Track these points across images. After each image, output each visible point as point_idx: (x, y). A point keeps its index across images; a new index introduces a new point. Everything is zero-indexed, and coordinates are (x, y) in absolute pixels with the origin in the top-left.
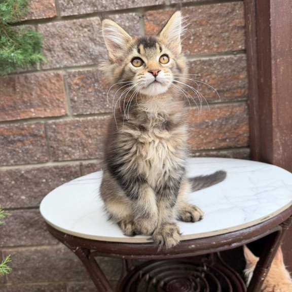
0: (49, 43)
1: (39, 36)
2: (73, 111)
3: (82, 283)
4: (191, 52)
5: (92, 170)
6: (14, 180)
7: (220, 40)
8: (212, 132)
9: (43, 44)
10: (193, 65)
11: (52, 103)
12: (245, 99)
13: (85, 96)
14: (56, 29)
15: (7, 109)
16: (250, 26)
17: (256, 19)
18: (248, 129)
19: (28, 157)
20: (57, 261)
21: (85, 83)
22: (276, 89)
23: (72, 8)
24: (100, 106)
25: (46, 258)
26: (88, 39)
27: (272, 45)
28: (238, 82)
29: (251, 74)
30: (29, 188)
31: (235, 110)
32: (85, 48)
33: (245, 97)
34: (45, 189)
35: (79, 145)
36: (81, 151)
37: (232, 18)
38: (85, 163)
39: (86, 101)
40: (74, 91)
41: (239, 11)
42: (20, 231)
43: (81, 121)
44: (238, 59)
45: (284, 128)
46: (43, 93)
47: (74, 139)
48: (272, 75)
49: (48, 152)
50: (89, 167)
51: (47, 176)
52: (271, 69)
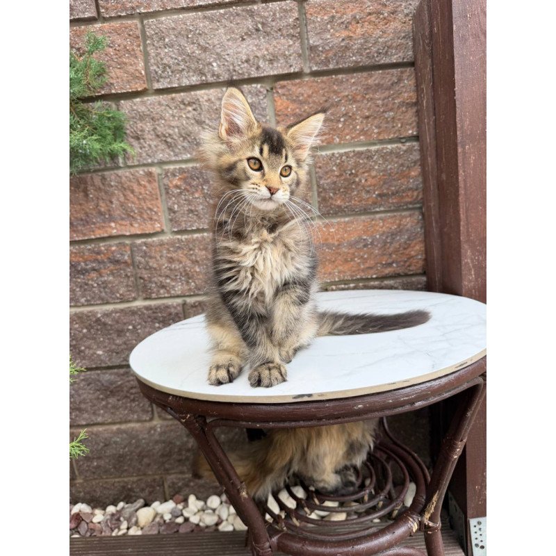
0: (137, 127)
1: (122, 118)
2: (172, 225)
3: (186, 476)
4: (341, 140)
5: (201, 311)
6: (87, 328)
7: (381, 123)
8: (372, 253)
9: (128, 129)
10: (344, 158)
11: (141, 214)
12: (418, 205)
13: (189, 204)
14: (147, 108)
15: (75, 223)
16: (425, 102)
17: (434, 91)
18: (423, 249)
19: (106, 293)
21: (190, 184)
22: (465, 188)
23: (169, 76)
25: (134, 441)
26: (193, 121)
27: (459, 126)
28: (408, 182)
29: (426, 169)
30: (108, 339)
31: (404, 221)
32: (189, 134)
33: (418, 203)
34: (132, 340)
35: (181, 274)
36: (185, 283)
37: (398, 91)
38: (190, 300)
39: (191, 211)
40: (174, 196)
41: (408, 82)
42: (95, 402)
43: (184, 240)
44: (407, 149)
45: (477, 243)
46: (128, 200)
47: (173, 266)
48: (459, 168)
49: (136, 286)
50: (196, 307)
51: (135, 321)
52: (457, 160)
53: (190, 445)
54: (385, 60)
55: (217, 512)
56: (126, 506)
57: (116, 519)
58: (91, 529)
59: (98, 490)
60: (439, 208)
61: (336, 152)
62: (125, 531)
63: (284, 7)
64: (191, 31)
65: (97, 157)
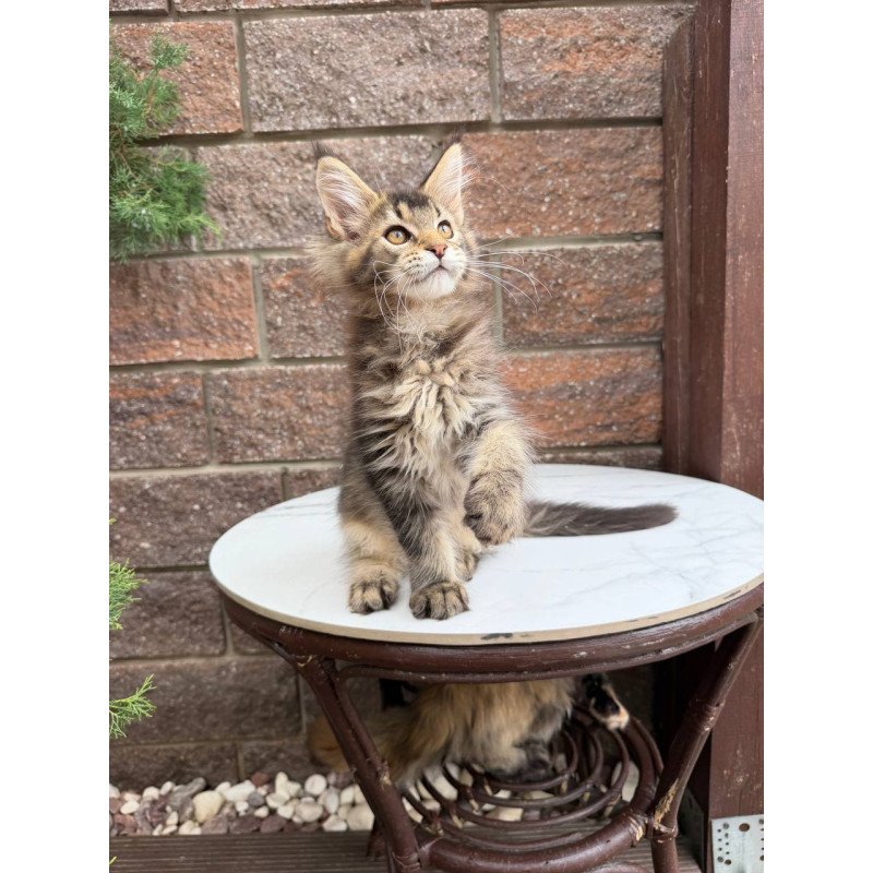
0: (223, 191)
1: (201, 174)
2: (272, 349)
3: (275, 743)
4: (543, 232)
5: (310, 486)
6: (126, 506)
7: (606, 208)
8: (582, 408)
9: (208, 193)
10: (546, 259)
11: (222, 329)
12: (655, 339)
13: (301, 318)
14: (241, 160)
17: (692, 166)
18: (659, 406)
19: (160, 451)
20: (220, 693)
21: (303, 286)
22: (734, 320)
23: (279, 114)
24: (335, 341)
25: (193, 687)
27: (730, 224)
28: (644, 302)
29: (673, 284)
30: (159, 524)
31: (633, 362)
32: (308, 206)
33: (655, 335)
34: (198, 527)
35: (282, 427)
36: (287, 441)
37: (635, 160)
38: (294, 469)
39: (303, 328)
40: (277, 303)
41: (651, 147)
42: (134, 622)
43: (289, 373)
44: (644, 252)
45: (747, 404)
46: (204, 305)
47: (270, 413)
48: (727, 288)
49: (208, 441)
50: (302, 479)
51: (205, 496)
52: (724, 277)
53: (282, 696)
54: (617, 112)
55: (321, 801)
56: (176, 788)
57: (159, 809)
58: (120, 824)
59: (130, 762)
60: (690, 347)
61: (534, 248)
62: (174, 828)
63: (467, 19)
64: (318, 44)
65: (161, 236)
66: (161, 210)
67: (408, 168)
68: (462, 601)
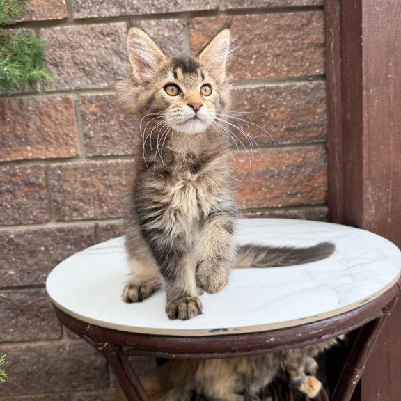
0: (56, 55)
1: (42, 45)
2: (87, 150)
3: (94, 393)
4: (252, 76)
5: (112, 234)
7: (291, 61)
8: (278, 183)
9: (47, 56)
10: (255, 93)
11: (57, 139)
12: (323, 140)
13: (105, 131)
14: (67, 36)
16: (332, 45)
17: (342, 36)
18: (326, 181)
19: (19, 214)
21: (106, 112)
22: (368, 128)
23: (89, 7)
24: (126, 145)
25: (42, 359)
26: (111, 52)
27: (364, 70)
28: (315, 118)
29: (332, 107)
30: (21, 259)
31: (309, 155)
32: (107, 64)
33: (322, 138)
34: (44, 261)
35: (94, 198)
36: (98, 206)
37: (307, 32)
38: (102, 224)
39: (106, 138)
40: (90, 123)
41: (317, 24)
42: (5, 320)
43: (98, 165)
44: (314, 87)
45: (377, 180)
46: (45, 125)
47: (87, 190)
48: (363, 110)
49: (49, 208)
50: (107, 230)
51: (48, 242)
52: (362, 103)
53: (98, 364)
54: (296, 3)
60: (343, 145)
61: (247, 87)
65: (17, 83)
66: (16, 68)
67: (169, 39)
68: (198, 308)
